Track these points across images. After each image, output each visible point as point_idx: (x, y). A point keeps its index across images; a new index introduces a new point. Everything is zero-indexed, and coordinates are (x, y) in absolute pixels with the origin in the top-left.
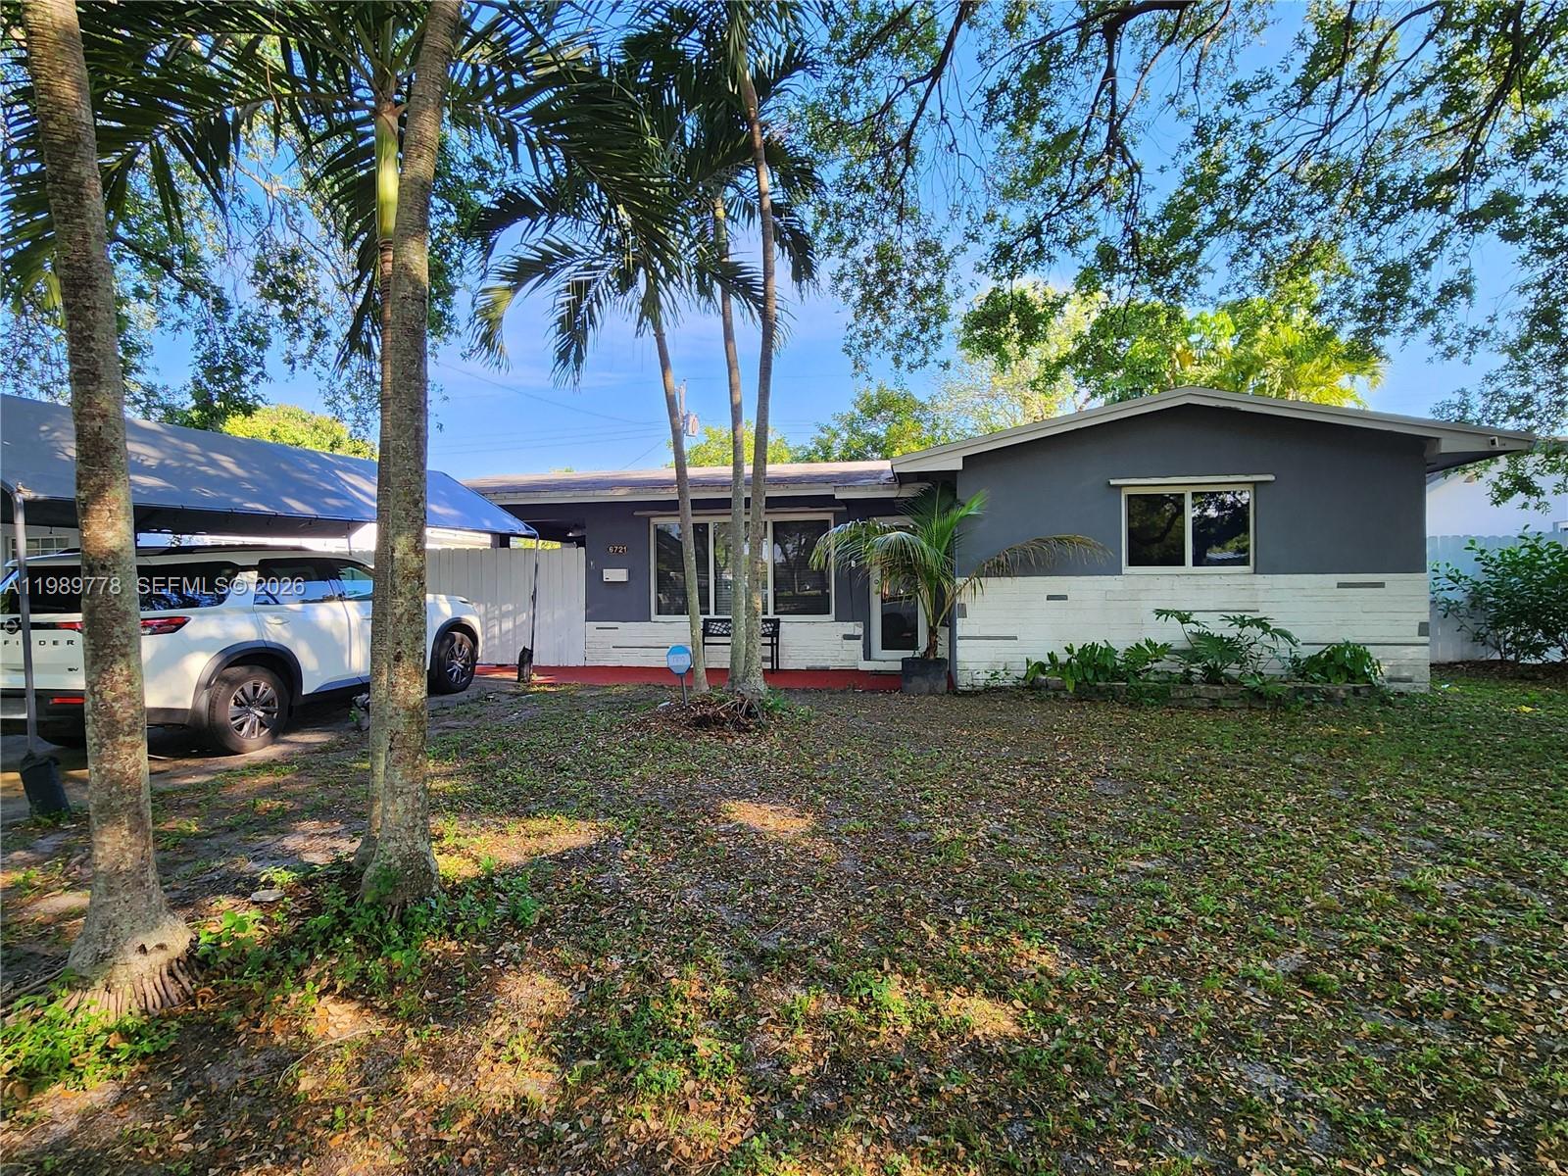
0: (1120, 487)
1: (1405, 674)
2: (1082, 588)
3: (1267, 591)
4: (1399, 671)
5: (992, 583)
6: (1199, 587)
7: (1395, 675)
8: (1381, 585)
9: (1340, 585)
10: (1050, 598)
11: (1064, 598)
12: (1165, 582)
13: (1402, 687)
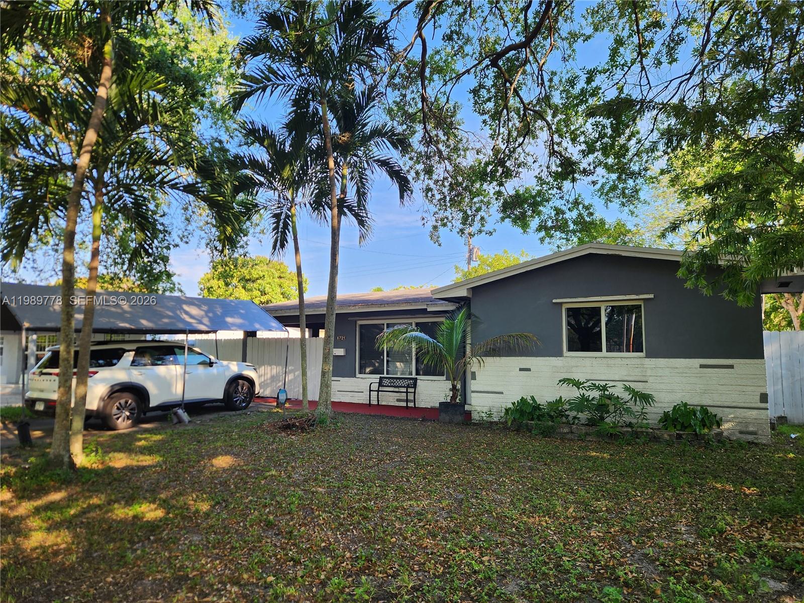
0: (561, 304)
1: (751, 429)
2: (540, 364)
3: (652, 369)
4: (747, 427)
5: (489, 360)
6: (608, 366)
7: (744, 429)
8: (731, 367)
9: (702, 366)
10: (521, 370)
11: (529, 370)
12: (588, 362)
13: (750, 438)
